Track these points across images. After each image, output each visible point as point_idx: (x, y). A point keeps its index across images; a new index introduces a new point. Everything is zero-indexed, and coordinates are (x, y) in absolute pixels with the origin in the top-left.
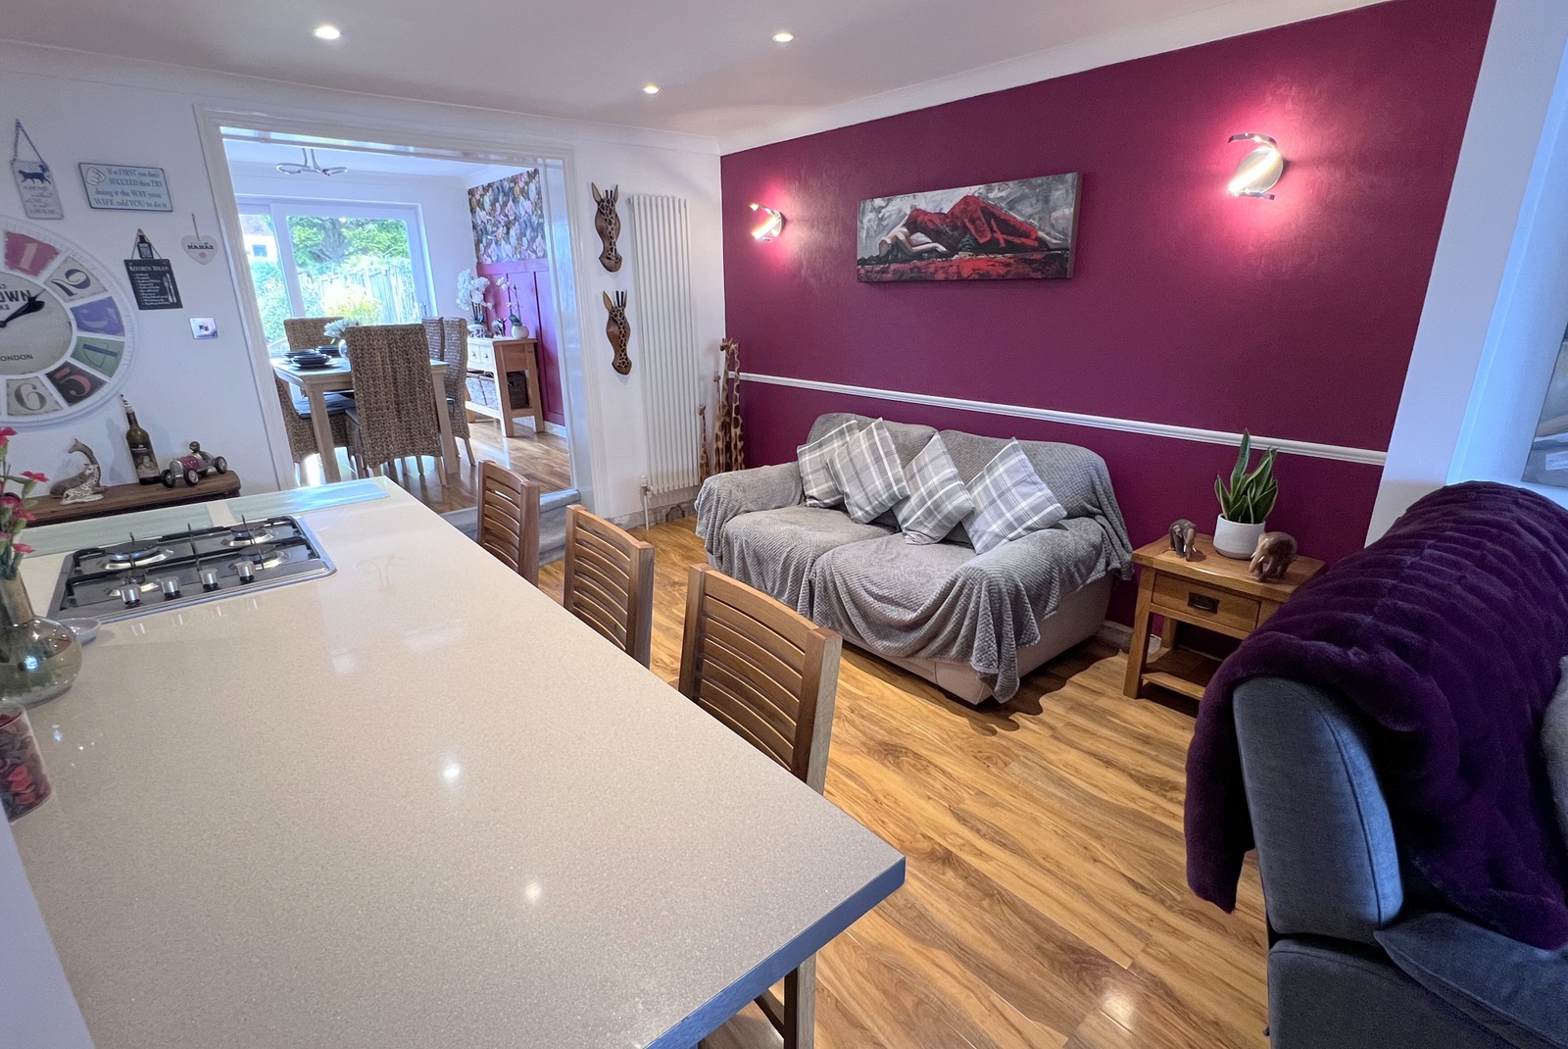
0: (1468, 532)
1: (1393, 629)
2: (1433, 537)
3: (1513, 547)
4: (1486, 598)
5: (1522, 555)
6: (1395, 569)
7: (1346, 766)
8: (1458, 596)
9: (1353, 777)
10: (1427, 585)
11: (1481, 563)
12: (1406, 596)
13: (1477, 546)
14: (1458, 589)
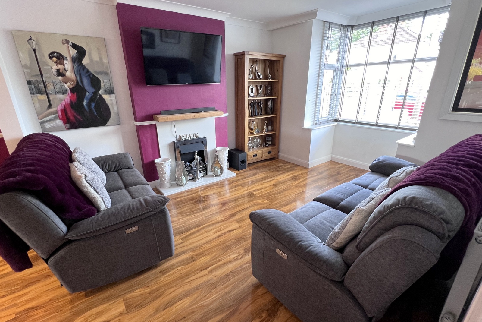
0: (34, 144)
1: (25, 168)
2: (25, 147)
3: (46, 144)
4: (45, 155)
5: (49, 146)
6: (19, 156)
7: (34, 205)
8: (37, 157)
9: (38, 207)
10: (29, 156)
11: (40, 149)
12: (24, 160)
13: (37, 146)
14: (37, 155)
